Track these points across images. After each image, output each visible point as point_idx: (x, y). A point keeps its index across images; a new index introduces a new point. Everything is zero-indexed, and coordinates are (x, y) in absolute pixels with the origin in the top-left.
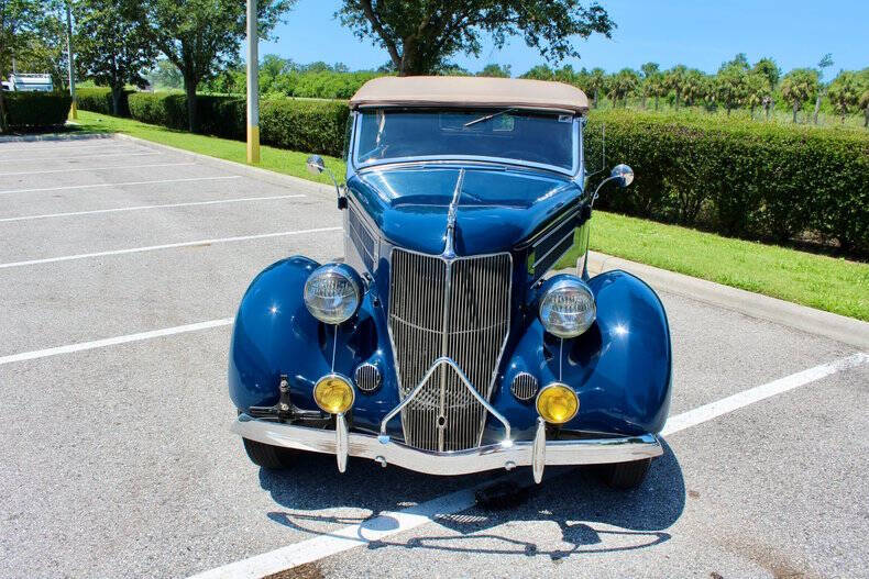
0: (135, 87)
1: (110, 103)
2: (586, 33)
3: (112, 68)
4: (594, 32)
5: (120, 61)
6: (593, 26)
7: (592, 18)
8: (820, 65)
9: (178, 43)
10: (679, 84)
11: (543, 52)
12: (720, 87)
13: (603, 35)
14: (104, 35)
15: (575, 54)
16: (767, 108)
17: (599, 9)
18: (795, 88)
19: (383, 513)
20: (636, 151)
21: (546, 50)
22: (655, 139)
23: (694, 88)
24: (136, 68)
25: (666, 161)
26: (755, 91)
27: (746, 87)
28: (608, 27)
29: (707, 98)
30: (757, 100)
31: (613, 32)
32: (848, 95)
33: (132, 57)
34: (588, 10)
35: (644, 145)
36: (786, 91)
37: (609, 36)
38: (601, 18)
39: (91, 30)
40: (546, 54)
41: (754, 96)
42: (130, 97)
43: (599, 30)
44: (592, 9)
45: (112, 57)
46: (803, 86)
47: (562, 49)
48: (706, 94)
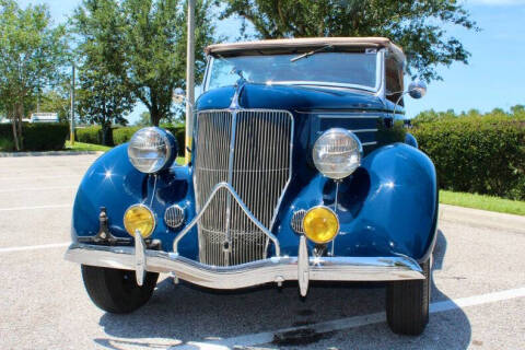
0: (119, 125)
1: (101, 137)
2: (446, 61)
3: (103, 111)
4: (454, 61)
5: (109, 107)
6: (452, 56)
7: (451, 49)
9: (147, 89)
13: (461, 62)
14: (99, 88)
15: (439, 78)
17: (455, 42)
19: (190, 343)
20: (485, 144)
21: (416, 77)
22: (500, 132)
24: (120, 111)
25: (510, 149)
28: (464, 56)
31: (468, 59)
33: (117, 103)
34: (446, 44)
35: (492, 138)
37: (466, 62)
38: (458, 49)
39: (90, 85)
42: (114, 132)
43: (457, 59)
44: (449, 42)
45: (103, 104)
47: (428, 75)
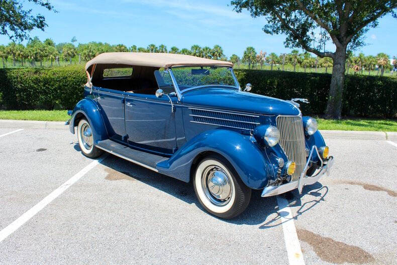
4: (36, 28)
6: (36, 25)
7: (36, 21)
8: (72, 41)
10: (14, 52)
11: (11, 38)
12: (35, 52)
13: (40, 29)
16: (58, 60)
17: (41, 17)
18: (69, 52)
21: (12, 37)
23: (22, 53)
26: (52, 54)
27: (47, 51)
28: (43, 26)
29: (29, 57)
30: (53, 57)
31: (45, 28)
32: (91, 53)
36: (66, 53)
37: (43, 30)
38: (41, 21)
40: (12, 38)
41: (51, 56)
43: (38, 27)
44: (38, 17)
46: (72, 50)
48: (28, 56)
